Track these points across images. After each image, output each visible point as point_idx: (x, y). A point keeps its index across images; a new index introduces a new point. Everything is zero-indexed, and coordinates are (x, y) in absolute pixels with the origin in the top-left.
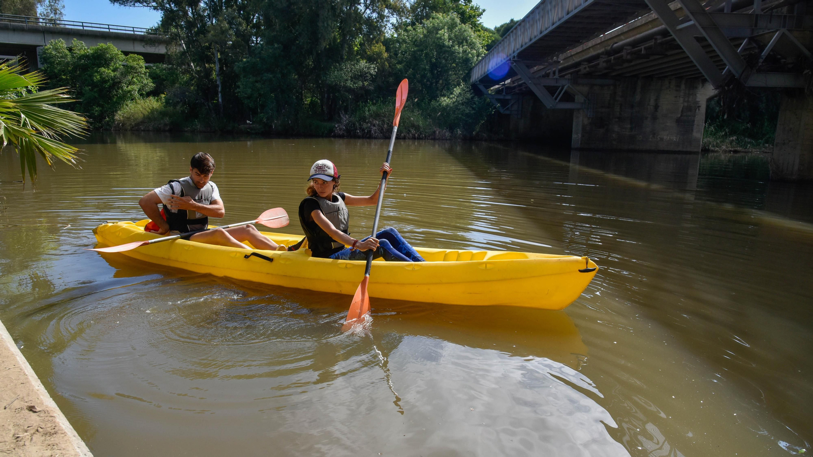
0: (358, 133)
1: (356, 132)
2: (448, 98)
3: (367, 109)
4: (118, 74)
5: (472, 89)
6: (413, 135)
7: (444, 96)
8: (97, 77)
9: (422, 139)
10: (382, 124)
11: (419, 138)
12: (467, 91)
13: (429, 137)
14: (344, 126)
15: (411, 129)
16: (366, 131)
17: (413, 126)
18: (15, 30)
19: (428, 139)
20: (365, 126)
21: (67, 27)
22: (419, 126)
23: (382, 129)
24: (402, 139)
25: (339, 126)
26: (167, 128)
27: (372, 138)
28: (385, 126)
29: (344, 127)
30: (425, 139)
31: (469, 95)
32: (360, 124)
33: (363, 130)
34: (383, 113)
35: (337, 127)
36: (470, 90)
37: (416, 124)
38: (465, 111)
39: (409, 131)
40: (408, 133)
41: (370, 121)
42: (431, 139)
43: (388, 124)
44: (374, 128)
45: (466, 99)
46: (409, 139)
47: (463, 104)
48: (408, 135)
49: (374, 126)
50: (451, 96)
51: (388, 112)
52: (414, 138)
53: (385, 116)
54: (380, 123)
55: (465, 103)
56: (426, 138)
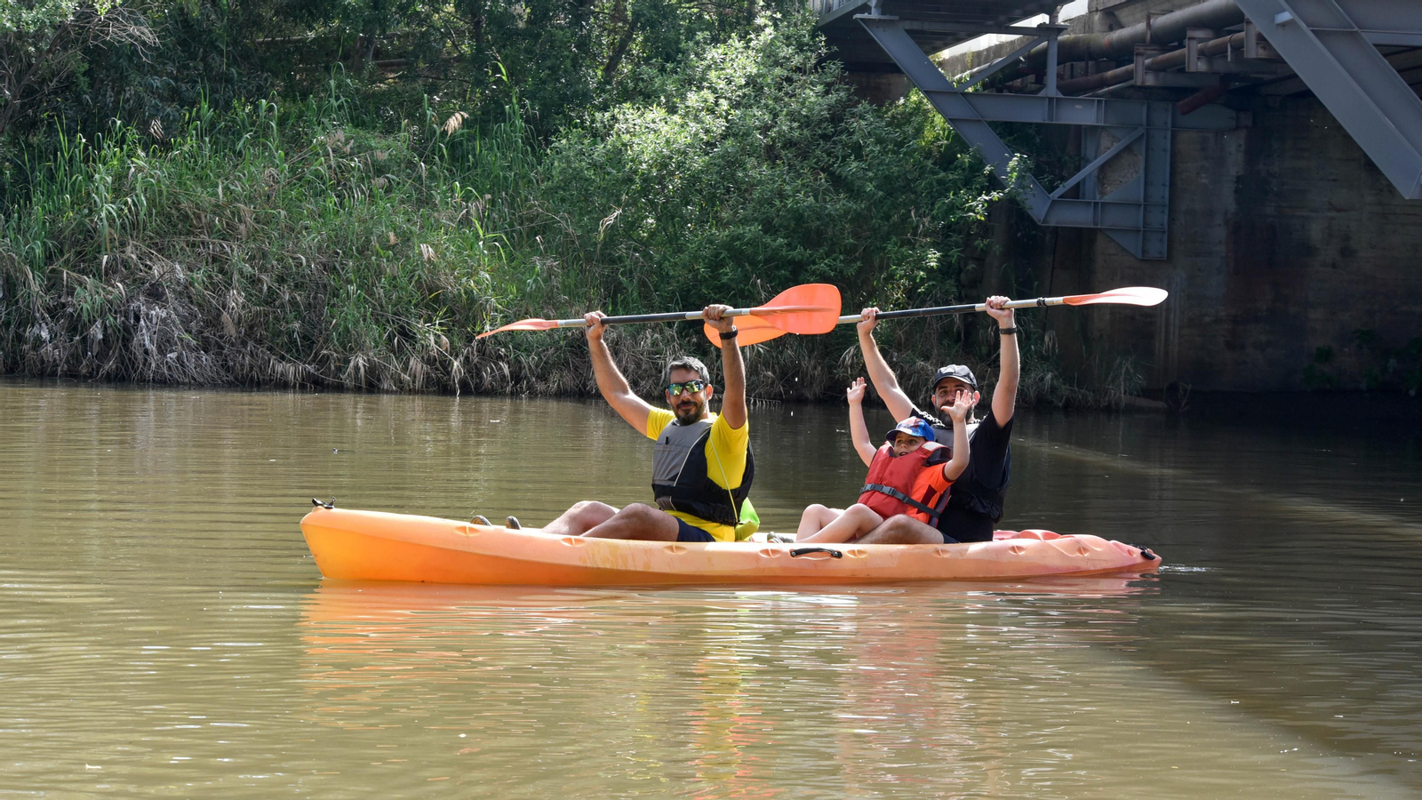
0: (39, 342)
1: (20, 338)
2: (672, 110)
3: (103, 177)
5: (831, 57)
6: (430, 361)
7: (643, 95)
9: (491, 393)
10: (214, 287)
11: (473, 388)
12: (798, 69)
13: (543, 377)
15: (420, 326)
16: (97, 332)
17: (432, 299)
19: (533, 395)
20: (88, 295)
23: (214, 322)
24: (358, 390)
27: (143, 383)
28: (235, 298)
30: (514, 394)
31: (812, 96)
32: (53, 283)
33: (76, 326)
34: (218, 209)
36: (821, 61)
37: (451, 284)
39: (406, 334)
40: (399, 352)
41: (125, 264)
42: (561, 395)
43: (254, 281)
44: (157, 312)
45: (792, 116)
46: (402, 389)
47: (771, 154)
48: (395, 365)
49: (155, 294)
50: (693, 99)
51: (250, 200)
52: (439, 386)
53: (229, 233)
54: (199, 275)
55: (789, 144)
56: (517, 386)
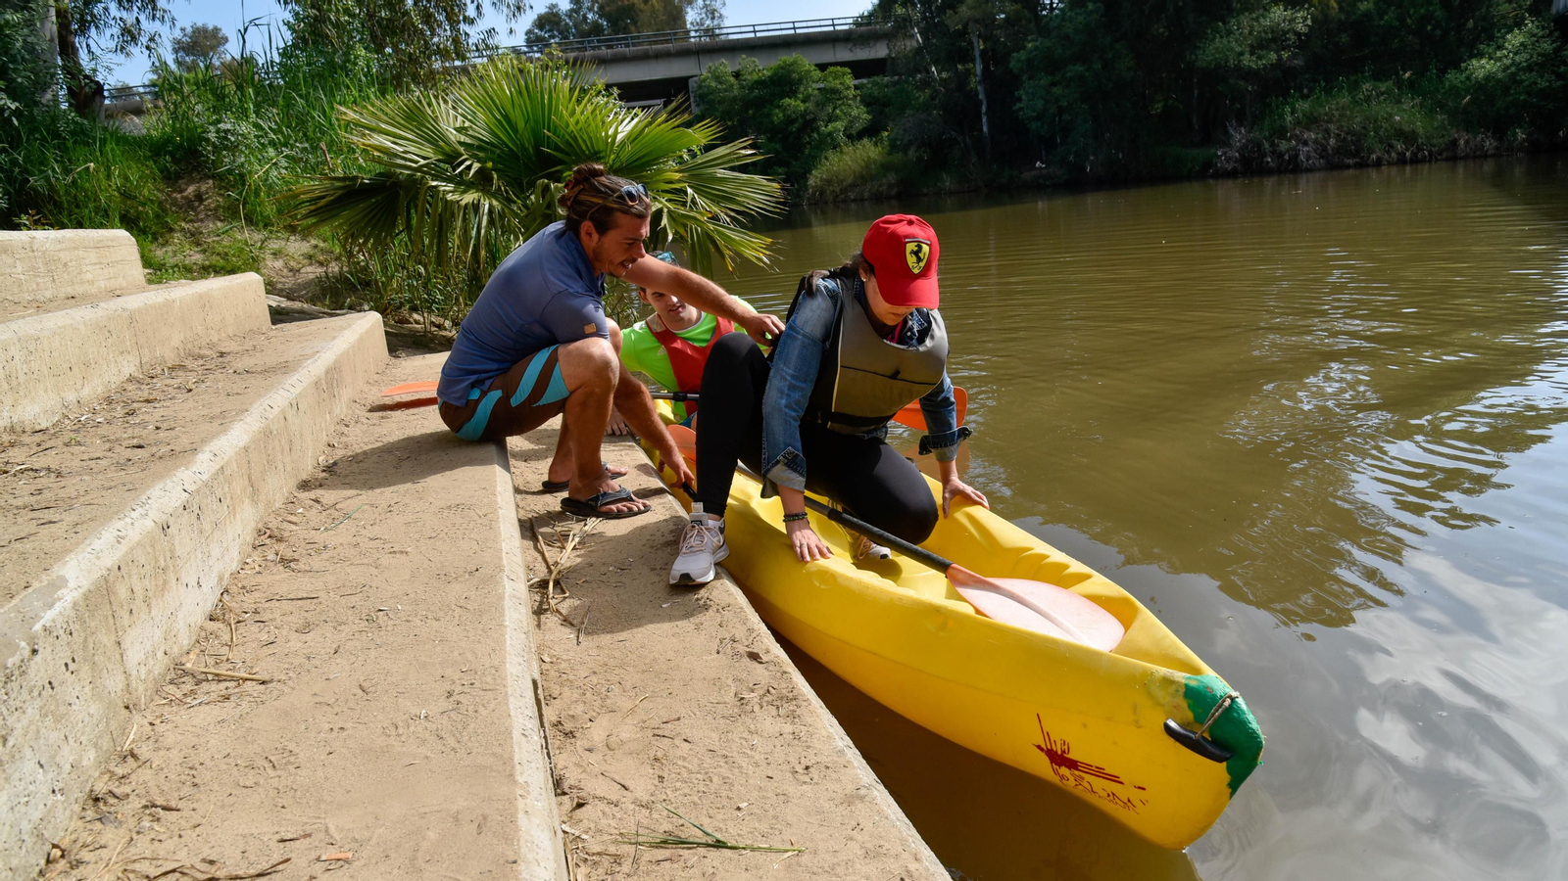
4: (810, 105)
8: (778, 116)
14: (1237, 151)
18: (659, 56)
21: (731, 37)
22: (1414, 132)
25: (1224, 153)
26: (894, 192)
29: (1237, 154)
35: (1221, 156)
38: (1536, 84)
